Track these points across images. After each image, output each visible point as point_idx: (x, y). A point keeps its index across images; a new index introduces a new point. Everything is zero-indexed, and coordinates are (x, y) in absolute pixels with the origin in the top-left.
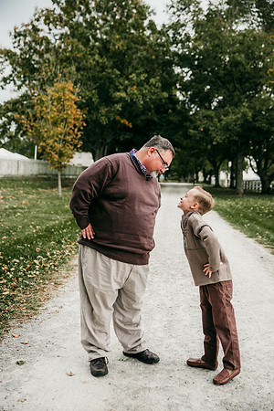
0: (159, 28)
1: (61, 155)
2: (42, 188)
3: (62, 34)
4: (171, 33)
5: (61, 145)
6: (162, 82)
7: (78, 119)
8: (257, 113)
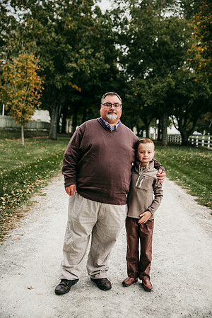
0: (103, 13)
1: (24, 112)
2: (8, 138)
3: (25, 15)
4: (112, 17)
5: (24, 105)
6: (105, 56)
7: (38, 84)
8: (179, 82)
